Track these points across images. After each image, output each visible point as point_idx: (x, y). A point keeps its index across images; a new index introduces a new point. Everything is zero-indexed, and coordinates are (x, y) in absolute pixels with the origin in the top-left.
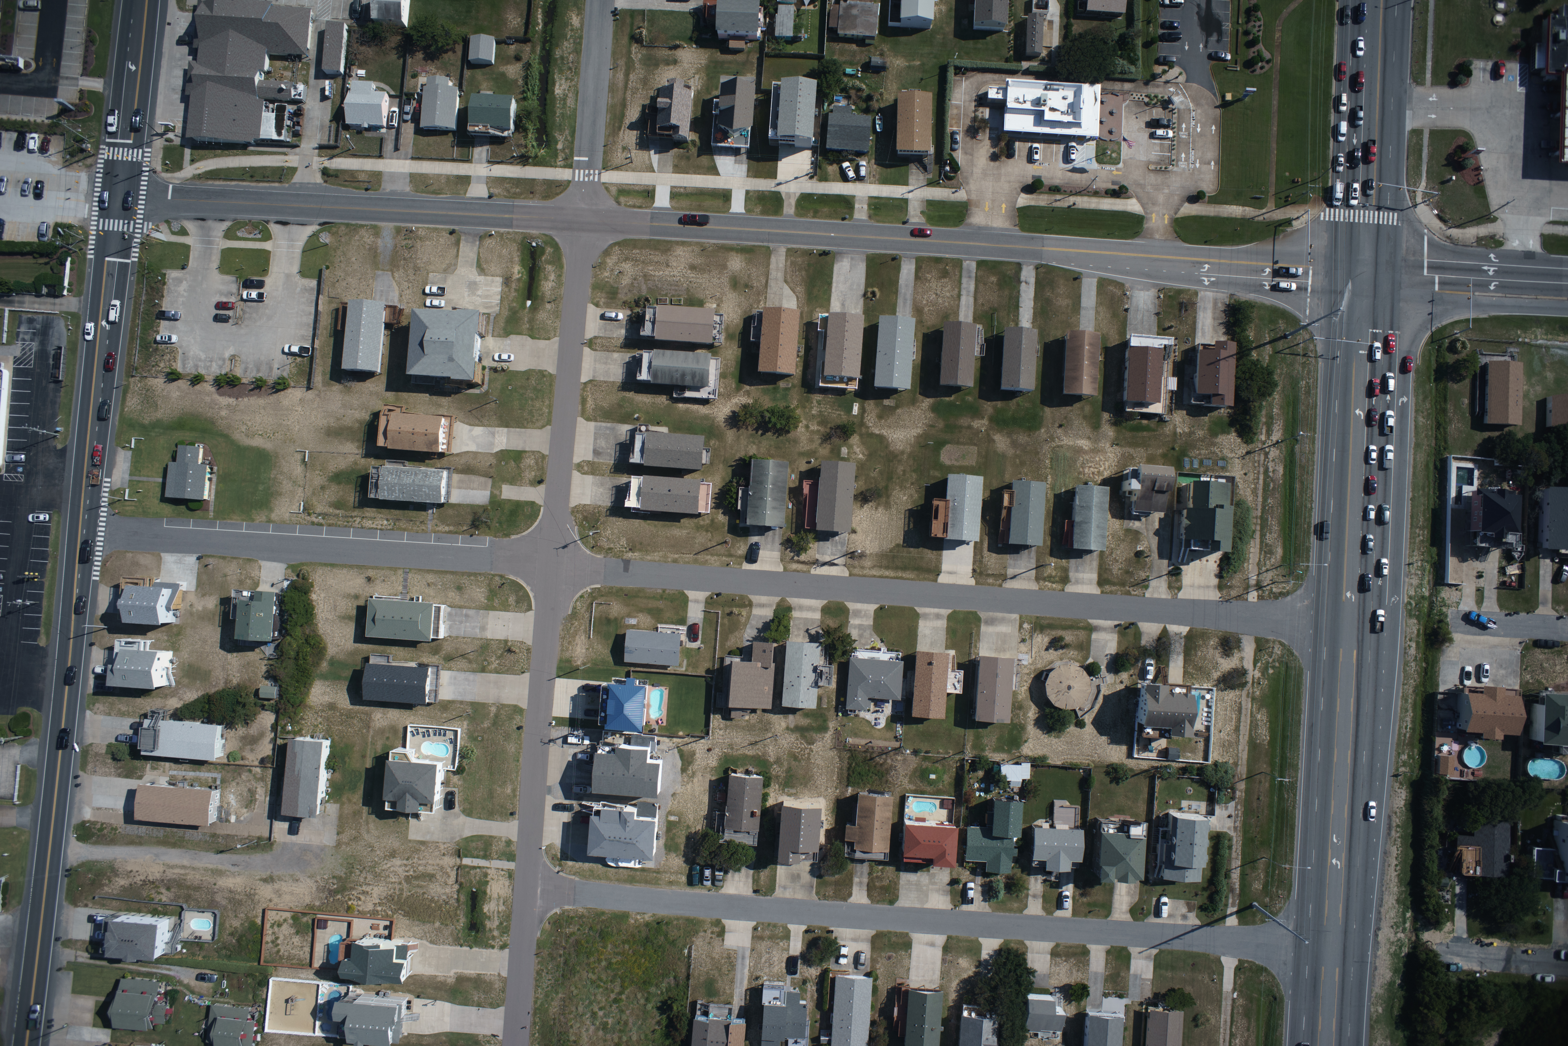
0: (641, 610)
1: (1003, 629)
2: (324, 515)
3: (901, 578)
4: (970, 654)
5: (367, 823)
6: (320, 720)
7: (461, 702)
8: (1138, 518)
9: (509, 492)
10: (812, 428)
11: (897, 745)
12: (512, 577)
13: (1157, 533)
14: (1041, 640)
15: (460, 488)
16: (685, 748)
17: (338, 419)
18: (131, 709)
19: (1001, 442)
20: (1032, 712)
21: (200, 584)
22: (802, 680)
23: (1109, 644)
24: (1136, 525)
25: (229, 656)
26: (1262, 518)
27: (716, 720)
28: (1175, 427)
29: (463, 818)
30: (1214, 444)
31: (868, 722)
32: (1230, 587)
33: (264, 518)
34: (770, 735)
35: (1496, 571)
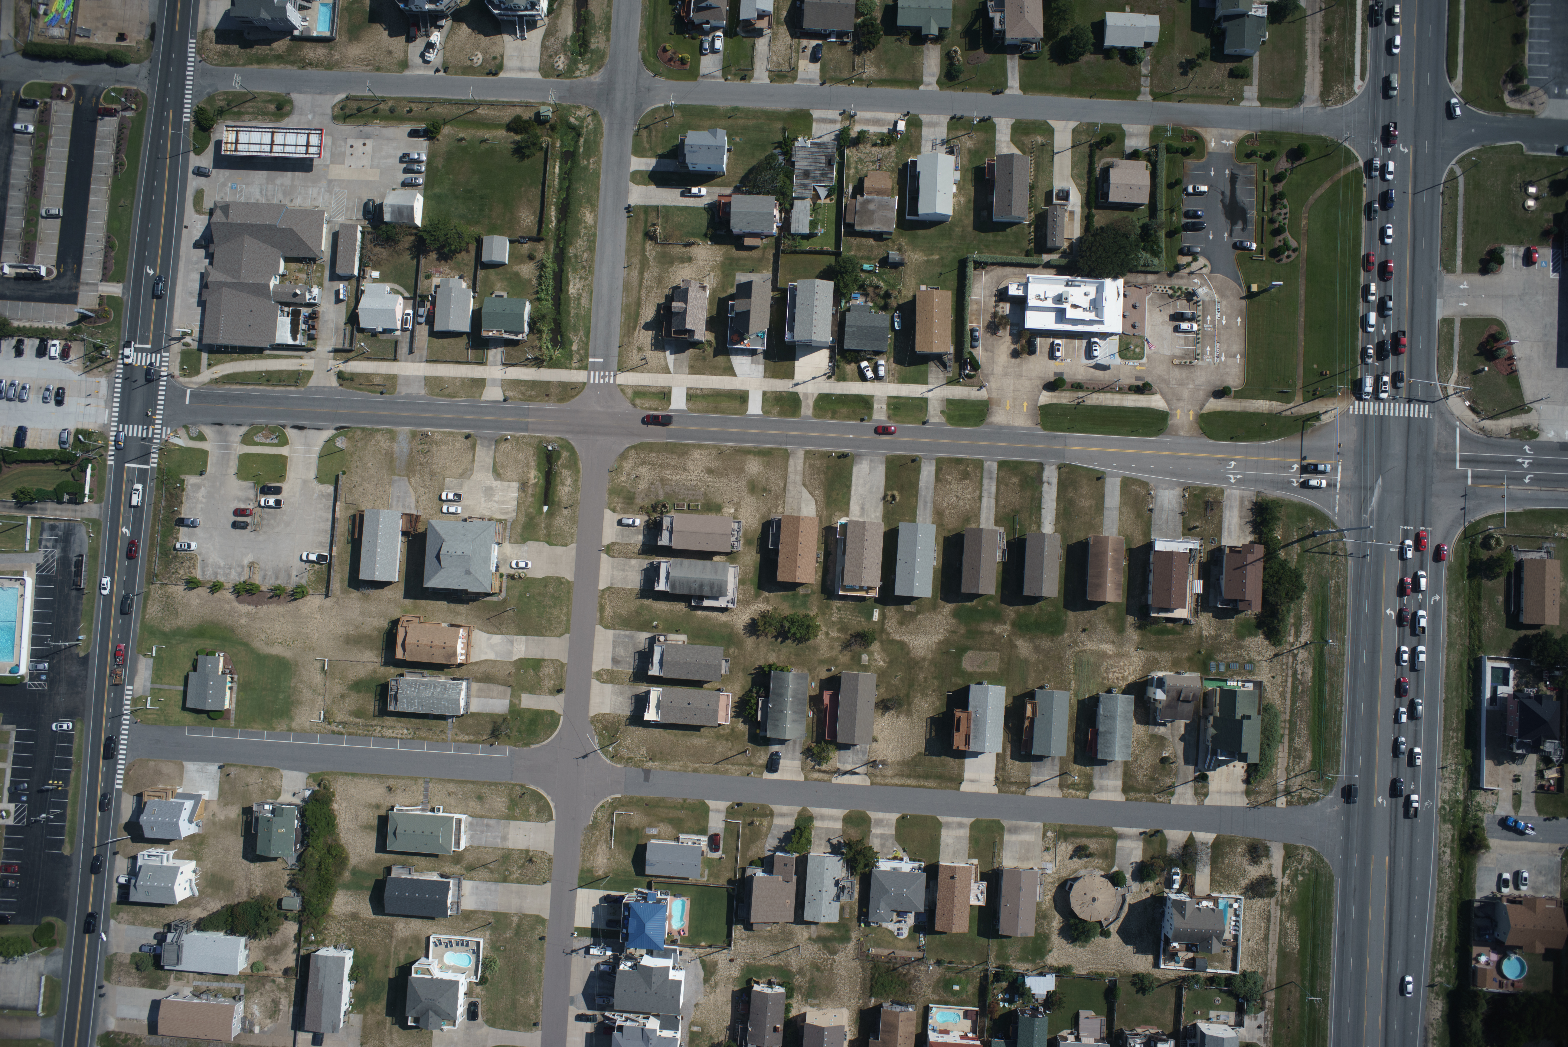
0: (662, 820)
1: (1027, 837)
2: (345, 724)
3: (923, 787)
4: (993, 863)
5: (391, 1034)
6: (343, 929)
7: (484, 912)
8: (1163, 724)
9: (528, 701)
10: (832, 635)
11: (920, 955)
12: (532, 787)
13: (1182, 738)
14: (1066, 848)
15: (479, 697)
16: (707, 959)
17: (357, 627)
18: (154, 919)
19: (1024, 647)
20: (1057, 922)
21: (222, 793)
22: (824, 894)
23: (1134, 852)
24: (1161, 730)
25: (252, 865)
26: (1290, 721)
27: (738, 931)
28: (1201, 629)
29: (486, 1029)
30: (1241, 647)
31: (891, 932)
32: (1258, 793)
33: (285, 727)
34: (792, 945)
35: (1533, 774)
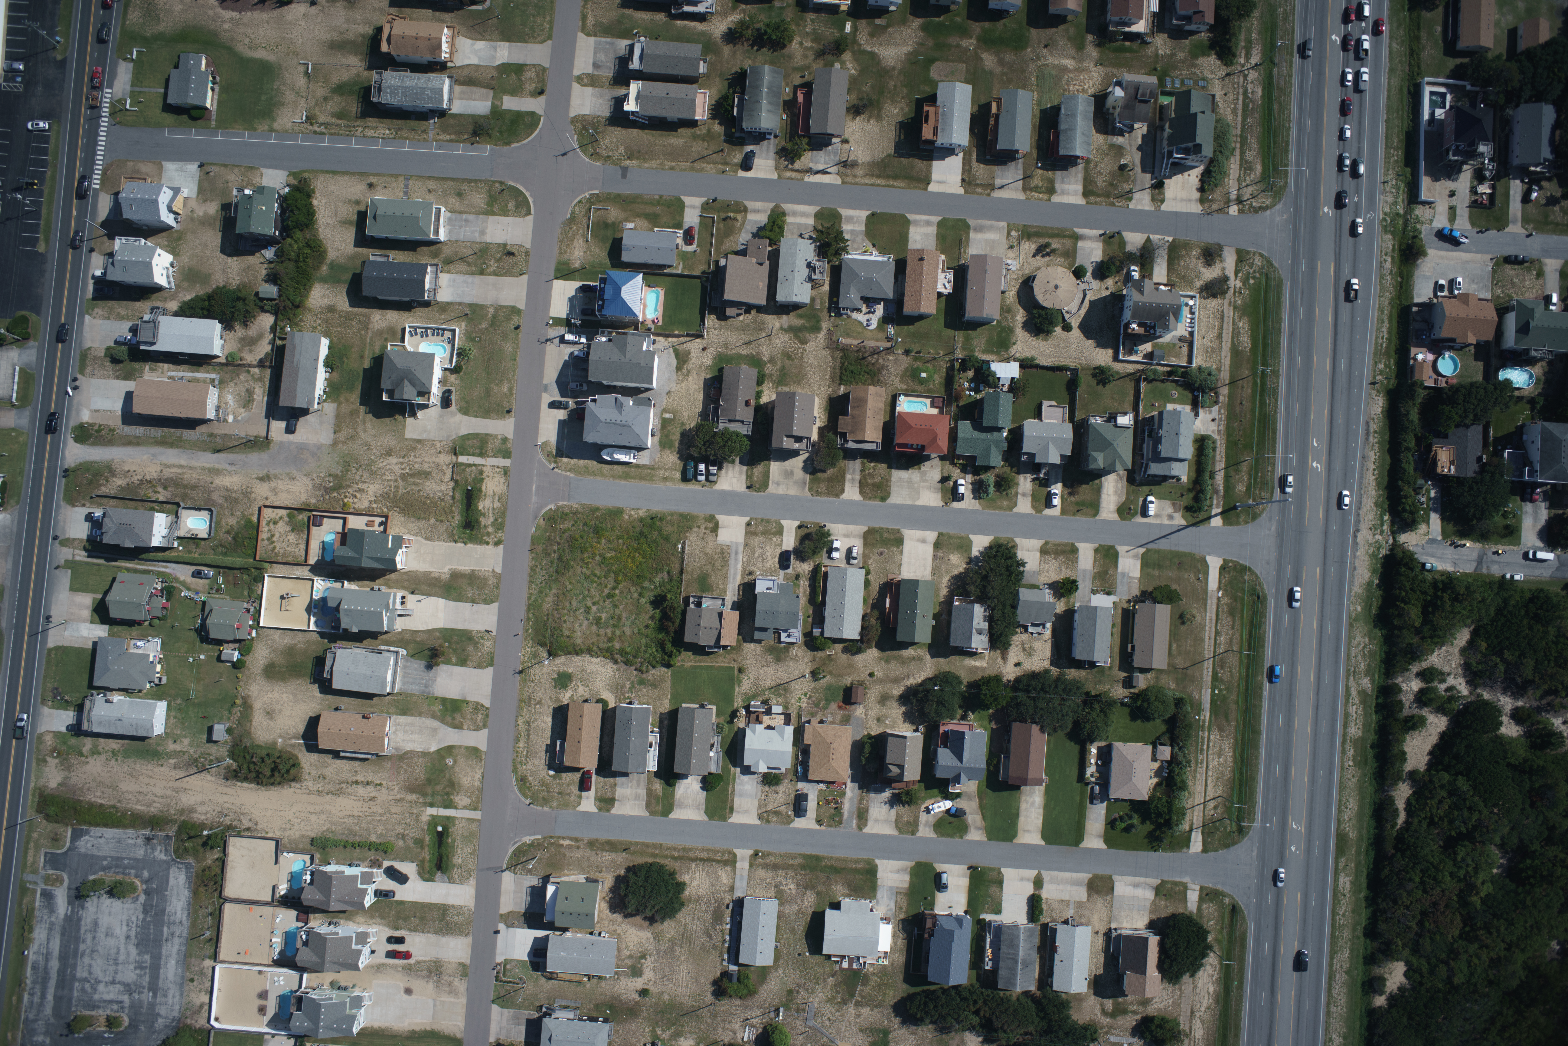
0: (638, 216)
1: (991, 236)
2: (327, 125)
3: (893, 186)
4: (959, 259)
5: (364, 423)
6: (319, 321)
7: (460, 304)
8: (1121, 133)
9: (510, 103)
10: (806, 45)
11: (889, 345)
12: (512, 183)
13: (1139, 148)
14: (1029, 247)
15: (461, 99)
16: (680, 348)
17: (342, 33)
18: (129, 313)
19: (989, 60)
20: (1020, 316)
21: (201, 191)
22: (796, 274)
23: (1095, 252)
24: (1119, 140)
25: (230, 260)
26: (1241, 136)
27: (711, 320)
28: (1157, 49)
29: (459, 417)
30: (1195, 66)
31: (861, 323)
32: (1211, 201)
33: (266, 127)
34: (764, 335)
35: (1468, 190)
